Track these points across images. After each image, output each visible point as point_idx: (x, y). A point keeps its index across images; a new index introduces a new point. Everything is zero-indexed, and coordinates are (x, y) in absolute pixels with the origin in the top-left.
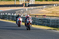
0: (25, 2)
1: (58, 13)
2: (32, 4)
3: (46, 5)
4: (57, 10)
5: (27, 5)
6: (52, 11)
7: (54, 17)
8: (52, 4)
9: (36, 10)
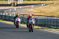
0: (13, 1)
1: (45, 12)
2: (21, 3)
3: (34, 4)
4: (45, 10)
5: (15, 5)
6: (40, 10)
7: (42, 16)
8: (40, 4)
9: (25, 10)
